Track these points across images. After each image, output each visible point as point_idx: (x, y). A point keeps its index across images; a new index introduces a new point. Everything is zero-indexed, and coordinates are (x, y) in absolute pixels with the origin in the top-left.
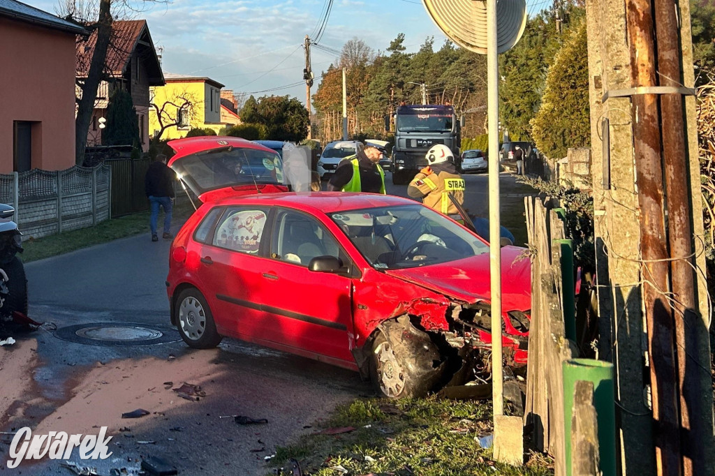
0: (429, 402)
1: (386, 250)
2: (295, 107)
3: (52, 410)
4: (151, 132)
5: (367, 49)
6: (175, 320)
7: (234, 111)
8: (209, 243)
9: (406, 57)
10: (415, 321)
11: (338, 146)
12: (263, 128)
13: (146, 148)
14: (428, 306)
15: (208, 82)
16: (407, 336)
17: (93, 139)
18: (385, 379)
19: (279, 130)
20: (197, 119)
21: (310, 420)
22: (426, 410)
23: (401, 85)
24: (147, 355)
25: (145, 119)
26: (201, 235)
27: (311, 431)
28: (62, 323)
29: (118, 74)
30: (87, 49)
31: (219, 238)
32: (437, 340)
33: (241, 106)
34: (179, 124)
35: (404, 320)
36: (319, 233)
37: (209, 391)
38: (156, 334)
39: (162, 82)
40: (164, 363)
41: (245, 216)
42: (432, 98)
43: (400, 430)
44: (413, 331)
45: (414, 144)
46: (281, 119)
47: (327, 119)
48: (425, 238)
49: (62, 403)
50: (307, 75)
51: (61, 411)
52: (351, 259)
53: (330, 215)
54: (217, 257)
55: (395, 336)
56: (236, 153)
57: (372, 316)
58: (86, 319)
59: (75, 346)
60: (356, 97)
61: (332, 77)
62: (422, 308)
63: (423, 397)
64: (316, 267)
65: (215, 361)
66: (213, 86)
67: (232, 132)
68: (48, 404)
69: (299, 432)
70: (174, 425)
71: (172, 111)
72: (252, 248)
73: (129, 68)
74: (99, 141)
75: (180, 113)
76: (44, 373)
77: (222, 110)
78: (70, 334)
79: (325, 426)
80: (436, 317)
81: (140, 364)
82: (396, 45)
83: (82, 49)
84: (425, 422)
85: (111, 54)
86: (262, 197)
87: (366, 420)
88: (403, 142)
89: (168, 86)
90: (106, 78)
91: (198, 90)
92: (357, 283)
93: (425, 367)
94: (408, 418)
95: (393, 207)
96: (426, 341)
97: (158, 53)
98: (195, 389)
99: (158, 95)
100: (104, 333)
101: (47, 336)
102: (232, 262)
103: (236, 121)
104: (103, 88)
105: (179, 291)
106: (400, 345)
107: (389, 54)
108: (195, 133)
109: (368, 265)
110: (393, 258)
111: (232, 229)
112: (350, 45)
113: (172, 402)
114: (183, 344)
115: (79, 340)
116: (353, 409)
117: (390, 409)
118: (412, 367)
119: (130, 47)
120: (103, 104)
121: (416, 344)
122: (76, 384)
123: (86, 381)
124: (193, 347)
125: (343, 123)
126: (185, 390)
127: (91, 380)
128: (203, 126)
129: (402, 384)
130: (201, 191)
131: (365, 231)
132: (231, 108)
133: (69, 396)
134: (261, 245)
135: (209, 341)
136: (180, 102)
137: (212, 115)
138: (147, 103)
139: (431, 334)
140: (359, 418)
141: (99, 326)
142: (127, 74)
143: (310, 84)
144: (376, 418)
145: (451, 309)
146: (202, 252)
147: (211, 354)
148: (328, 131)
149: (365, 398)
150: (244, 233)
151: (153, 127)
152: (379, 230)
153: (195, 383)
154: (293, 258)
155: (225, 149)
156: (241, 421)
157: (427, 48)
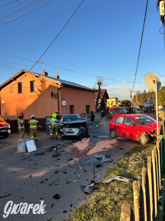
0: (148, 145)
1: (142, 122)
2: (129, 101)
3: (92, 148)
4: (108, 106)
5: (140, 92)
6: (110, 134)
7: (120, 103)
8: (115, 122)
9: (146, 93)
10: (146, 133)
11: (136, 107)
12: (124, 105)
13: (106, 109)
14: (148, 131)
15: (116, 98)
16: (145, 135)
17: (98, 107)
18: (142, 142)
19: (127, 105)
20: (114, 104)
21: (131, 148)
22: (148, 146)
23: (145, 97)
24: (106, 140)
25: (106, 104)
26: (114, 121)
27: (131, 150)
28: (94, 135)
29: (102, 97)
30: (97, 94)
31: (117, 122)
32: (149, 136)
33: (121, 102)
34: (112, 105)
35: (144, 133)
36: (132, 120)
37: (115, 145)
38: (108, 137)
39: (109, 98)
40: (109, 141)
41: (120, 118)
42: (150, 99)
43: (144, 149)
44: (146, 134)
45: (147, 106)
46: (127, 103)
47: (134, 103)
48: (148, 120)
49: (93, 147)
50: (131, 96)
51: (93, 148)
52: (136, 124)
53: (133, 117)
54: (116, 125)
55: (143, 135)
56: (119, 109)
57: (140, 132)
58: (97, 135)
59: (96, 139)
60: (139, 100)
61: (135, 97)
62: (147, 131)
63: (147, 144)
64: (131, 125)
65: (117, 140)
66: (117, 99)
67: (120, 106)
68: (91, 148)
69: (129, 150)
70: (110, 150)
71: (110, 103)
72: (122, 123)
73: (104, 97)
74: (99, 108)
75: (112, 103)
76: (91, 143)
77: (118, 102)
78: (95, 137)
79: (133, 149)
80: (149, 132)
81: (105, 141)
82: (145, 91)
83: (96, 94)
84: (148, 148)
85: (101, 94)
86: (123, 115)
87: (139, 148)
88: (145, 106)
89: (110, 99)
90: (100, 98)
91: (114, 100)
92: (137, 127)
93: (148, 140)
94: (145, 147)
95: (143, 116)
96: (148, 136)
97: (108, 94)
98: (113, 144)
99: (108, 100)
100: (100, 137)
101: (91, 137)
102: (118, 125)
103: (120, 104)
104: (100, 100)
105: (111, 130)
106: (144, 136)
107: (144, 93)
108: (114, 106)
109: (139, 125)
110: (143, 123)
111: (119, 120)
112: (138, 92)
113: (110, 146)
114: (112, 138)
115: (96, 138)
116: (137, 146)
117: (142, 146)
118: (146, 140)
119: (104, 93)
120: (100, 102)
121: (146, 136)
122: (96, 144)
123: (97, 144)
124: (113, 138)
125: (137, 104)
126: (112, 145)
127: (98, 144)
128: (115, 105)
129: (144, 142)
130: (114, 115)
131: (138, 120)
132: (120, 102)
133: (94, 146)
134: (123, 122)
135: (116, 137)
136: (112, 101)
137: (117, 103)
138: (107, 102)
139: (148, 135)
140: (138, 147)
141: (99, 136)
142: (103, 97)
143: (131, 98)
144: (140, 148)
145: (151, 131)
146: (114, 124)
147: (116, 139)
148: (135, 105)
149: (139, 145)
150: (120, 121)
151: (108, 105)
152: (141, 119)
153: (113, 143)
154: (128, 124)
155: (117, 108)
156: (120, 149)
157: (149, 92)
